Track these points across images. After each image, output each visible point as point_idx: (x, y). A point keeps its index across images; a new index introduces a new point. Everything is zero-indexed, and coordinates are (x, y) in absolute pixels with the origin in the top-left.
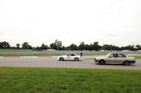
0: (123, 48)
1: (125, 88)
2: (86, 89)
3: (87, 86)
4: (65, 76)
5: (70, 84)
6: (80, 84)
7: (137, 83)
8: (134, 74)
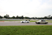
0: (31, 18)
1: (31, 32)
2: (18, 33)
3: (18, 32)
4: (10, 29)
5: (11, 32)
6: (15, 32)
7: (35, 30)
8: (34, 27)
